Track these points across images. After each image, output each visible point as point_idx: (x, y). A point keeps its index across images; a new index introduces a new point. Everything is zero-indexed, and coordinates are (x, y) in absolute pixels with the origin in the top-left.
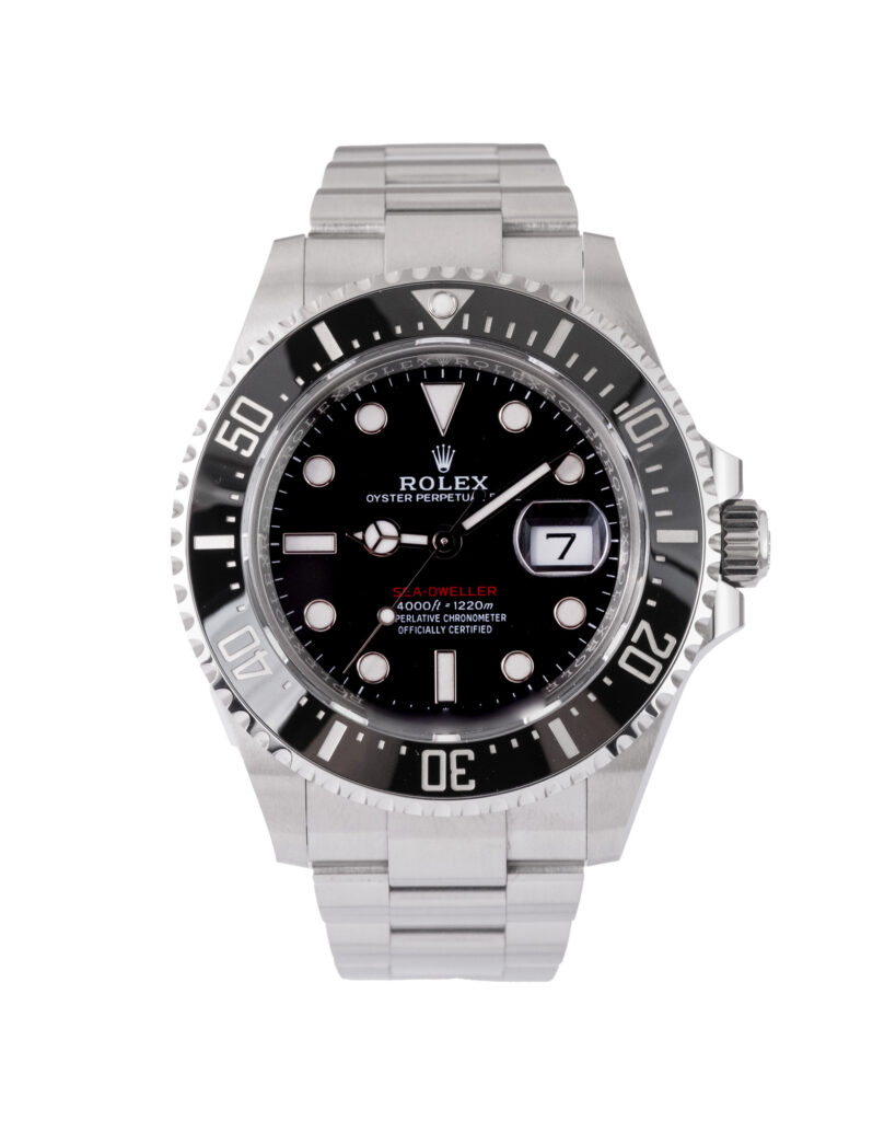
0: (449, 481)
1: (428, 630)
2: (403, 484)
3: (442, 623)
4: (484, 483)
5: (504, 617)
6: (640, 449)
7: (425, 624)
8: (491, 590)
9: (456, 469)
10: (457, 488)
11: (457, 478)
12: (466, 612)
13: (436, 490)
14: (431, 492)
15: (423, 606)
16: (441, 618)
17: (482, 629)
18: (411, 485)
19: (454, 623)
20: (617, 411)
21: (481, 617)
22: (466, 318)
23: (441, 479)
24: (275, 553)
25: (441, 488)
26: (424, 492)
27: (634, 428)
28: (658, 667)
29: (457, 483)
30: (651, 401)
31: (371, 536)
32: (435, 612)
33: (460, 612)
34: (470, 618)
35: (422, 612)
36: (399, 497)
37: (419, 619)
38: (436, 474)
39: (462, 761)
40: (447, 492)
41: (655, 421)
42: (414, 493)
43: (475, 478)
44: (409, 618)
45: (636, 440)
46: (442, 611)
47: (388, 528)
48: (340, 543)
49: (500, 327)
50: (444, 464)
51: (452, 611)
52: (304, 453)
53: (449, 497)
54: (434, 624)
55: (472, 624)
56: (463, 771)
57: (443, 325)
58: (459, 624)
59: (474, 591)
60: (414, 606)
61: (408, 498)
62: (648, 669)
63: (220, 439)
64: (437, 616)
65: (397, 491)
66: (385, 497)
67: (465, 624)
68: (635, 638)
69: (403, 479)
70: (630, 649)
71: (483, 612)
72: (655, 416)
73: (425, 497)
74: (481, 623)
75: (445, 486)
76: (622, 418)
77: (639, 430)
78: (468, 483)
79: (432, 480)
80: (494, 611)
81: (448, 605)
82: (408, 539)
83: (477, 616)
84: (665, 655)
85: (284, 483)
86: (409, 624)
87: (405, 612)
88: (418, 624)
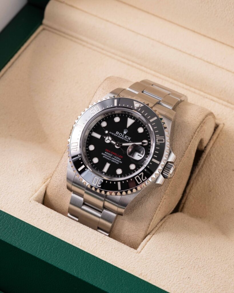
0: (124, 136)
1: (108, 159)
2: (117, 133)
3: (111, 159)
4: (130, 139)
6: (157, 144)
8: (122, 157)
9: (126, 134)
12: (116, 159)
13: (121, 136)
14: (120, 136)
15: (109, 154)
16: (111, 158)
17: (117, 163)
18: (118, 134)
19: (113, 160)
20: (157, 136)
21: (118, 161)
22: (140, 109)
23: (123, 135)
24: (90, 134)
25: (123, 136)
27: (158, 140)
28: (141, 181)
29: (126, 137)
30: (164, 137)
31: (107, 138)
32: (111, 156)
33: (115, 158)
34: (116, 160)
35: (109, 155)
38: (123, 134)
39: (101, 181)
40: (123, 137)
41: (162, 140)
42: (118, 135)
43: (129, 137)
44: (106, 155)
45: (157, 142)
46: (112, 157)
47: (110, 139)
48: (101, 137)
49: (145, 113)
50: (125, 133)
51: (113, 157)
52: (103, 120)
53: (123, 138)
54: (109, 158)
55: (116, 161)
56: (100, 183)
57: (136, 108)
58: (114, 160)
59: (119, 156)
60: (108, 153)
61: (116, 135)
62: (139, 181)
65: (115, 133)
66: (112, 134)
69: (117, 132)
70: (138, 176)
71: (118, 160)
73: (119, 137)
74: (117, 162)
76: (157, 137)
77: (159, 140)
78: (127, 137)
79: (122, 134)
80: (120, 161)
81: (113, 156)
82: (113, 142)
83: (117, 160)
84: (143, 180)
85: (97, 123)
86: (105, 156)
87: (106, 154)
88: (107, 157)
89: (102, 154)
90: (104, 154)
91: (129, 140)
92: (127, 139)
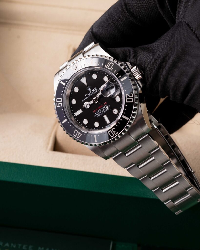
0: (92, 91)
1: (101, 114)
3: (102, 112)
5: (110, 106)
6: (111, 70)
7: (100, 114)
9: (91, 89)
10: (93, 92)
11: (92, 90)
13: (91, 94)
14: (90, 95)
15: (98, 111)
16: (102, 111)
19: (104, 111)
20: (105, 67)
23: (90, 92)
24: (75, 117)
25: (91, 93)
26: (89, 95)
27: (109, 67)
28: (132, 99)
29: (93, 91)
30: (109, 62)
32: (100, 111)
33: (104, 109)
35: (99, 112)
36: (86, 98)
37: (99, 113)
38: (89, 92)
39: (114, 130)
40: (92, 93)
41: (111, 65)
43: (95, 89)
44: (98, 114)
46: (101, 110)
47: (87, 103)
48: (82, 110)
50: (89, 90)
51: (102, 109)
53: (93, 94)
54: (101, 113)
56: (115, 131)
58: (104, 110)
60: (97, 112)
61: (88, 97)
62: (131, 100)
63: (57, 106)
64: (101, 111)
66: (85, 100)
67: (105, 110)
68: (126, 97)
69: (85, 95)
72: (111, 64)
73: (90, 96)
75: (91, 92)
77: (110, 67)
84: (132, 97)
86: (98, 115)
87: (96, 114)
88: (99, 114)
89: (95, 116)
90: (96, 115)
91: (97, 89)
92: (95, 91)
